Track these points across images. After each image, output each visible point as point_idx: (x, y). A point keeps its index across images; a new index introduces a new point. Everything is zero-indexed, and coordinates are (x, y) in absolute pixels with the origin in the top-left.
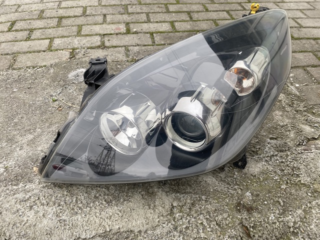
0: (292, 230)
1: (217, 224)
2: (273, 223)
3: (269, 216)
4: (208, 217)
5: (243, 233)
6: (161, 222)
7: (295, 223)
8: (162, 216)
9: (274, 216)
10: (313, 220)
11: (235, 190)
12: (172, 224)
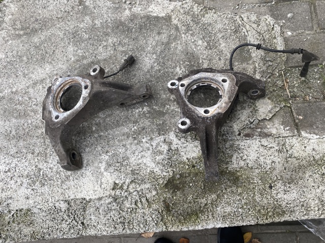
0: (202, 209)
1: (147, 199)
2: (190, 203)
3: (189, 196)
4: (141, 193)
5: (164, 208)
6: (105, 194)
7: (206, 205)
8: (106, 190)
9: (192, 197)
10: (222, 203)
11: (168, 172)
12: (113, 197)
